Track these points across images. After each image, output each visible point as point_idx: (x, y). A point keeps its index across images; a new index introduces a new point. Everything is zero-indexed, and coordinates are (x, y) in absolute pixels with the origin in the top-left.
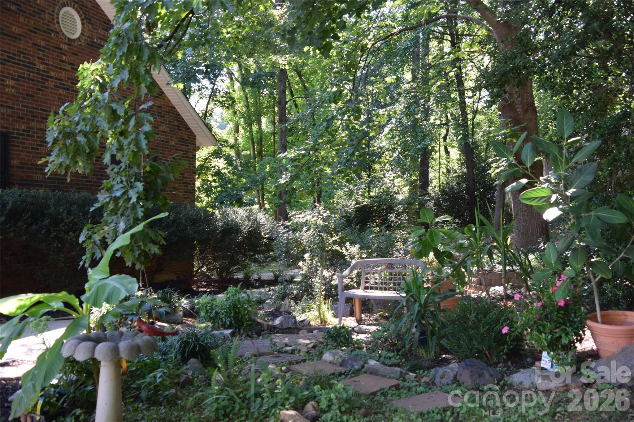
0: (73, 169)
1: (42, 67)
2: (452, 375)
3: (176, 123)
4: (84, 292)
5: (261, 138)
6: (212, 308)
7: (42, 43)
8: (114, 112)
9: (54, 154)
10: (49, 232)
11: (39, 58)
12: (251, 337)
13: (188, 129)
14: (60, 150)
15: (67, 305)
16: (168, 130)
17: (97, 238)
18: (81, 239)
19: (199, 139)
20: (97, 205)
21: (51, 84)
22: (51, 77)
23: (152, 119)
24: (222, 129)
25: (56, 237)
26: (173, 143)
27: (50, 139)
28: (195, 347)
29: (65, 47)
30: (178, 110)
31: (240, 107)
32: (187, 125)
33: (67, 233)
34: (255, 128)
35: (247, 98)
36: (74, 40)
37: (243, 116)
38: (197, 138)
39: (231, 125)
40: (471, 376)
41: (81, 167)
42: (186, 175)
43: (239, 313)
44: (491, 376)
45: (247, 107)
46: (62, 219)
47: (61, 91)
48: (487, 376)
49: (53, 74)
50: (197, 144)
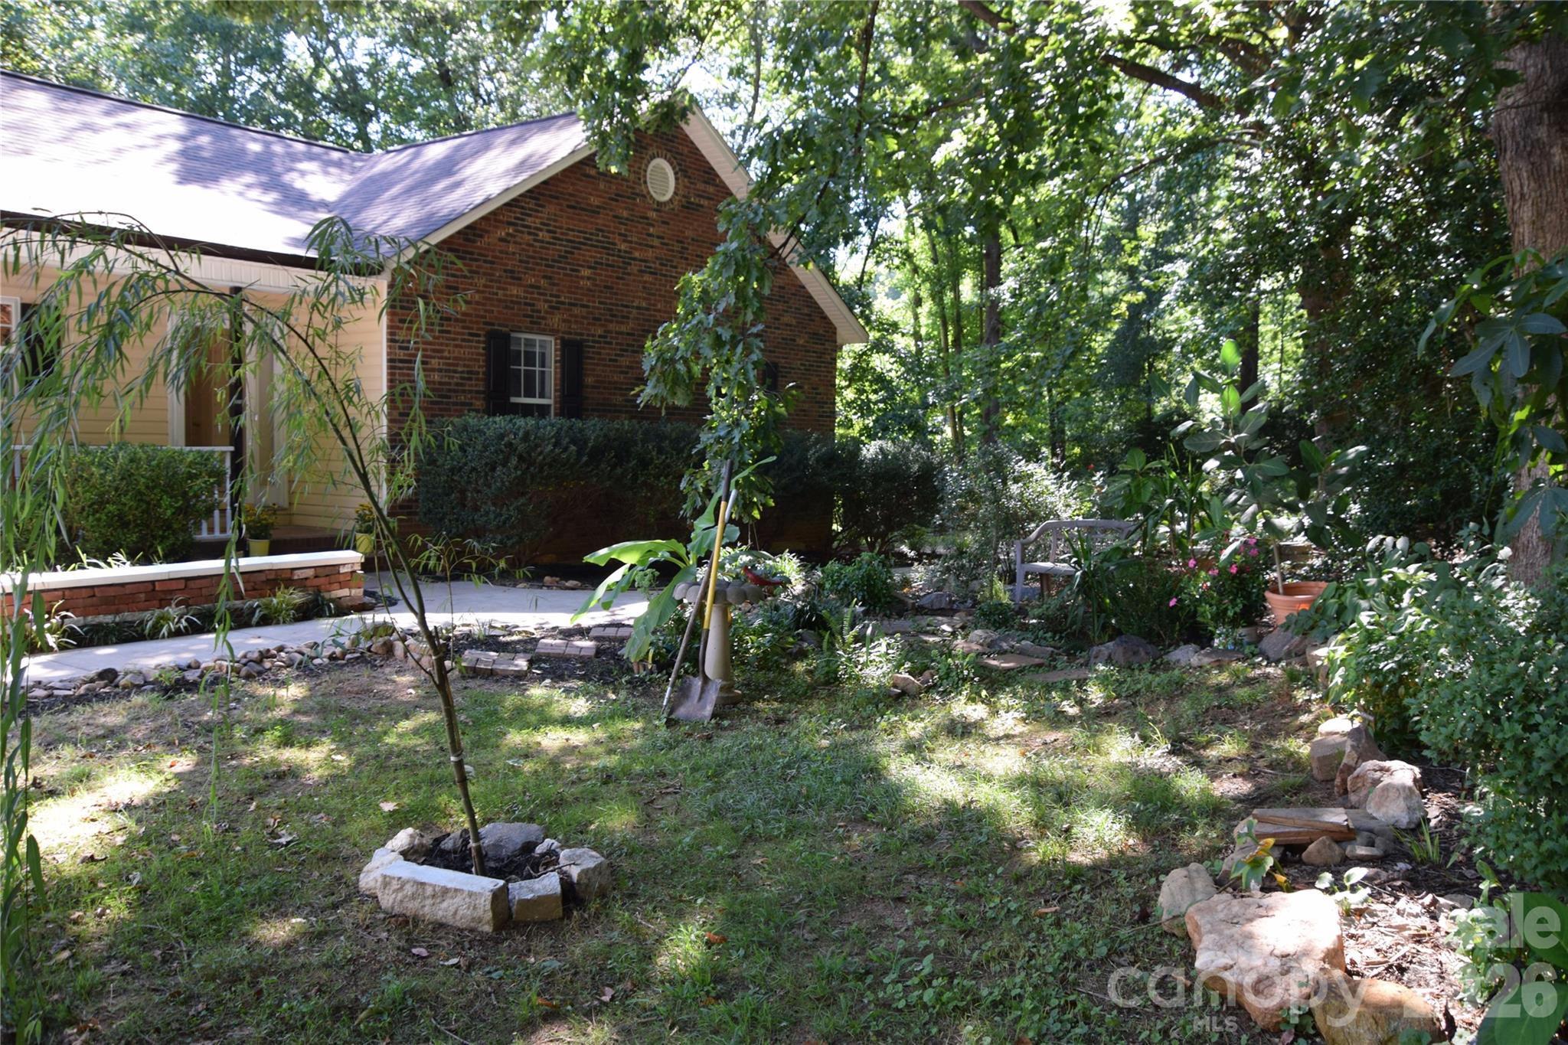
0: (670, 401)
1: (623, 247)
2: (1106, 653)
3: (806, 311)
4: (690, 541)
5: (959, 314)
6: (839, 579)
7: (625, 214)
8: (718, 337)
9: (650, 384)
10: (635, 477)
11: (620, 234)
12: (889, 617)
13: (825, 318)
14: (658, 381)
15: (674, 554)
16: (794, 322)
17: (700, 485)
18: (683, 485)
19: (842, 334)
20: (700, 446)
21: (634, 268)
22: (635, 259)
23: (762, 345)
24: (894, 298)
25: (645, 483)
26: (801, 342)
27: (646, 367)
28: (811, 617)
29: (653, 215)
30: (811, 290)
31: (924, 261)
32: (823, 312)
33: (657, 478)
34: (949, 296)
35: (933, 247)
36: (665, 204)
37: (927, 279)
38: (839, 331)
39: (907, 296)
40: (1124, 653)
41: (680, 401)
42: (821, 390)
43: (874, 585)
44: (1147, 653)
45: (935, 260)
46: (652, 459)
47: (647, 278)
48: (1143, 654)
49: (637, 254)
50: (839, 341)
